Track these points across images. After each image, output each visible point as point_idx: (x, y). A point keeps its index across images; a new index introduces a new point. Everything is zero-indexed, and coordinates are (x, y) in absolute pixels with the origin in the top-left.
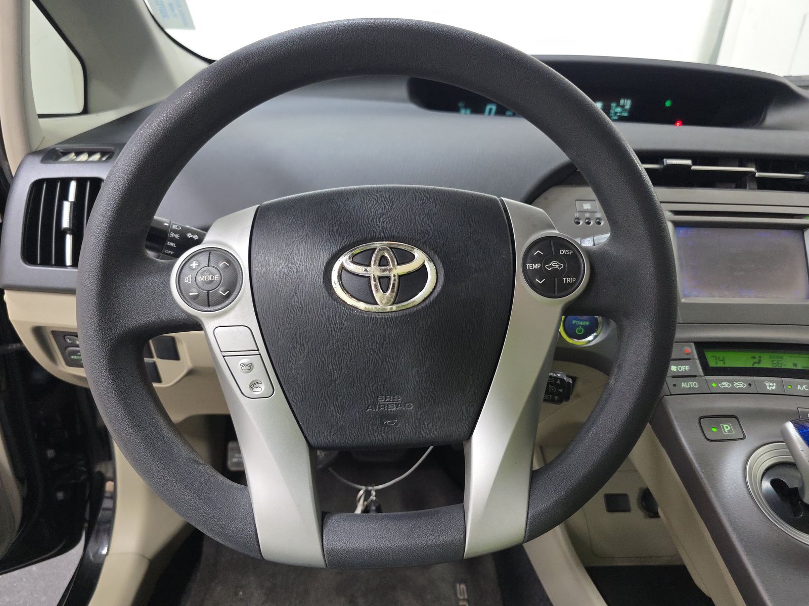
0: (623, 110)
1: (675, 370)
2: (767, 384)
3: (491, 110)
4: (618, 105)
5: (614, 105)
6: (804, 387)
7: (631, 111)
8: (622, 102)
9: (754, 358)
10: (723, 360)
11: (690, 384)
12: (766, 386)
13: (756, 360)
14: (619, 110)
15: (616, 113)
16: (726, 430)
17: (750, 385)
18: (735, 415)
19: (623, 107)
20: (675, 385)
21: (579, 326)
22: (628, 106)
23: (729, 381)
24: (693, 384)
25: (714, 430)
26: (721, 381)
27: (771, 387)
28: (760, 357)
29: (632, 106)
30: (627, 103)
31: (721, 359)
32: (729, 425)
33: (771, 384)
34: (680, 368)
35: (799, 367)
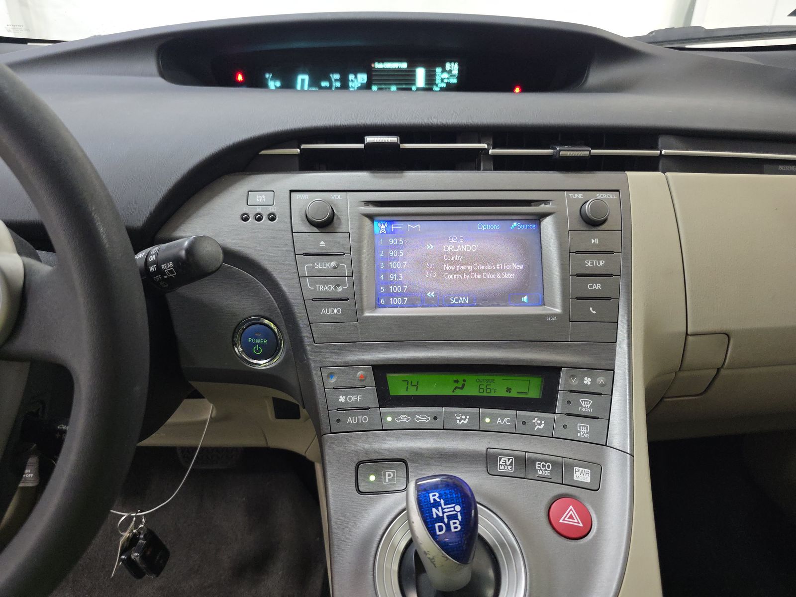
0: (451, 76)
1: (343, 401)
2: (458, 417)
3: (303, 80)
4: (444, 70)
5: (438, 70)
6: (506, 419)
7: (460, 77)
8: (448, 66)
9: (457, 381)
10: (416, 386)
11: (358, 419)
12: (456, 419)
13: (460, 385)
14: (445, 75)
15: (442, 80)
16: (387, 478)
17: (435, 418)
18: (404, 458)
19: (450, 71)
20: (339, 421)
21: (255, 344)
22: (455, 71)
23: (408, 414)
24: (363, 419)
25: (372, 478)
26: (399, 414)
27: (462, 421)
28: (464, 381)
29: (460, 71)
30: (454, 67)
31: (413, 384)
32: (392, 472)
33: (464, 417)
34: (350, 399)
35: (513, 394)
